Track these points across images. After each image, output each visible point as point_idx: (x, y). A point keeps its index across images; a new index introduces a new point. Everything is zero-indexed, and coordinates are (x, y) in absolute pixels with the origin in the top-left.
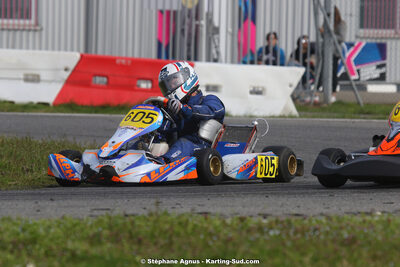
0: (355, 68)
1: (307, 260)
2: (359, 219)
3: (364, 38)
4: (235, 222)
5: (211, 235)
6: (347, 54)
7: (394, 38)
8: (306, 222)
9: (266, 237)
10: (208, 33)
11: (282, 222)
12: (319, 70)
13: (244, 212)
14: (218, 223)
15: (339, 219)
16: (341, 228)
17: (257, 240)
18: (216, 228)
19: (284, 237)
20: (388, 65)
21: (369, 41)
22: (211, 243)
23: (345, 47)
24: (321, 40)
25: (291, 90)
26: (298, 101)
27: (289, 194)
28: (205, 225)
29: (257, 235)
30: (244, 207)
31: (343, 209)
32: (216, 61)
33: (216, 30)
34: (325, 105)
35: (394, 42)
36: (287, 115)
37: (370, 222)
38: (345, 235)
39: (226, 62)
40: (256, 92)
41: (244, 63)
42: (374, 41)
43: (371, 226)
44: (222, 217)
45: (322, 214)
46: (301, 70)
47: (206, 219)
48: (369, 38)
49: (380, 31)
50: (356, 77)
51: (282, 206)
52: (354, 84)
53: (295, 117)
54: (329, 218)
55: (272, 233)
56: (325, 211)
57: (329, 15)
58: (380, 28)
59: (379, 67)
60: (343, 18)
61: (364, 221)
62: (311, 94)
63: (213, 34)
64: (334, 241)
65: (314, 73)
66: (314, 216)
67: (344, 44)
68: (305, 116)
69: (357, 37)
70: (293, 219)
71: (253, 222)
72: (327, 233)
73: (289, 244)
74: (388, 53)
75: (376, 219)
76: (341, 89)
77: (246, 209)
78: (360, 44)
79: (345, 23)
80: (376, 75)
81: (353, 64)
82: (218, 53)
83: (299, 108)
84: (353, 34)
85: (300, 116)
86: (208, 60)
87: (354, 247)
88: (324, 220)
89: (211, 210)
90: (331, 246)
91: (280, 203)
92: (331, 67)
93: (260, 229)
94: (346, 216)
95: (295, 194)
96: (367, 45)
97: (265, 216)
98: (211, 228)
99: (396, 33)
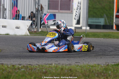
0: (47, 21)
1: (32, 78)
2: (48, 66)
3: (49, 12)
4: (11, 67)
5: (4, 70)
6: (44, 17)
7: (58, 13)
8: (32, 67)
9: (20, 71)
10: (3, 10)
11: (25, 67)
12: (36, 22)
13: (14, 64)
14: (6, 67)
15: (42, 66)
16: (43, 69)
17: (18, 72)
18: (5, 68)
19: (26, 71)
20: (56, 20)
21: (51, 13)
22: (4, 73)
23: (44, 15)
24: (37, 13)
25: (28, 27)
26: (30, 31)
27: (27, 58)
28: (2, 67)
29: (18, 70)
30: (14, 62)
31: (43, 63)
32: (5, 18)
33: (6, 9)
34: (38, 32)
35: (58, 14)
36: (26, 35)
37: (51, 67)
38: (44, 70)
39: (8, 19)
40: (17, 28)
41: (14, 19)
42: (52, 13)
43: (52, 68)
44: (7, 65)
45: (37, 64)
46: (31, 22)
47: (2, 66)
48: (51, 12)
49: (54, 11)
50: (47, 24)
51: (25, 62)
52: (46, 26)
53: (29, 35)
54: (39, 65)
55: (22, 70)
56: (38, 63)
57: (39, 6)
58: (54, 9)
59: (54, 21)
60: (43, 6)
61: (49, 67)
62: (34, 29)
63: (5, 11)
64: (41, 72)
65: (34, 23)
66: (35, 65)
67: (43, 14)
68: (32, 35)
69: (47, 12)
70: (28, 66)
71: (16, 67)
72: (38, 70)
73: (27, 73)
74: (56, 17)
75: (53, 66)
76: (42, 27)
77: (15, 63)
78: (48, 14)
79: (44, 8)
80: (53, 24)
81: (46, 20)
82: (6, 16)
83: (30, 33)
84: (46, 11)
85: (30, 35)
86: (3, 18)
87: (46, 74)
88: (37, 66)
89: (4, 63)
90: (40, 74)
91: (24, 61)
92: (40, 21)
93: (19, 69)
94: (44, 65)
95: (29, 58)
96: (50, 15)
97: (20, 65)
98: (4, 68)
99: (59, 11)
